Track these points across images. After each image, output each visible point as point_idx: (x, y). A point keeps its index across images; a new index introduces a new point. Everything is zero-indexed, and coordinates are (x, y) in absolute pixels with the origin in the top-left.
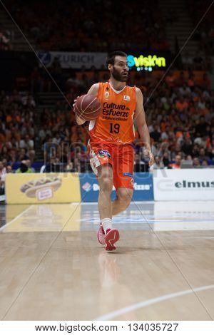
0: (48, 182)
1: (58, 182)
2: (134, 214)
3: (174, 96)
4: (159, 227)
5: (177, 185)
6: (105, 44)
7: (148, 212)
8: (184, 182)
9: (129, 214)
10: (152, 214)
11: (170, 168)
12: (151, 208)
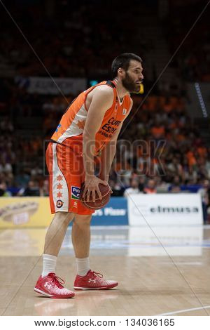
0: (24, 206)
1: (34, 207)
2: (109, 239)
3: (151, 122)
4: (134, 252)
5: (152, 210)
6: (82, 70)
7: (123, 237)
8: (159, 208)
9: (104, 239)
10: (127, 239)
11: (145, 193)
12: (126, 233)
